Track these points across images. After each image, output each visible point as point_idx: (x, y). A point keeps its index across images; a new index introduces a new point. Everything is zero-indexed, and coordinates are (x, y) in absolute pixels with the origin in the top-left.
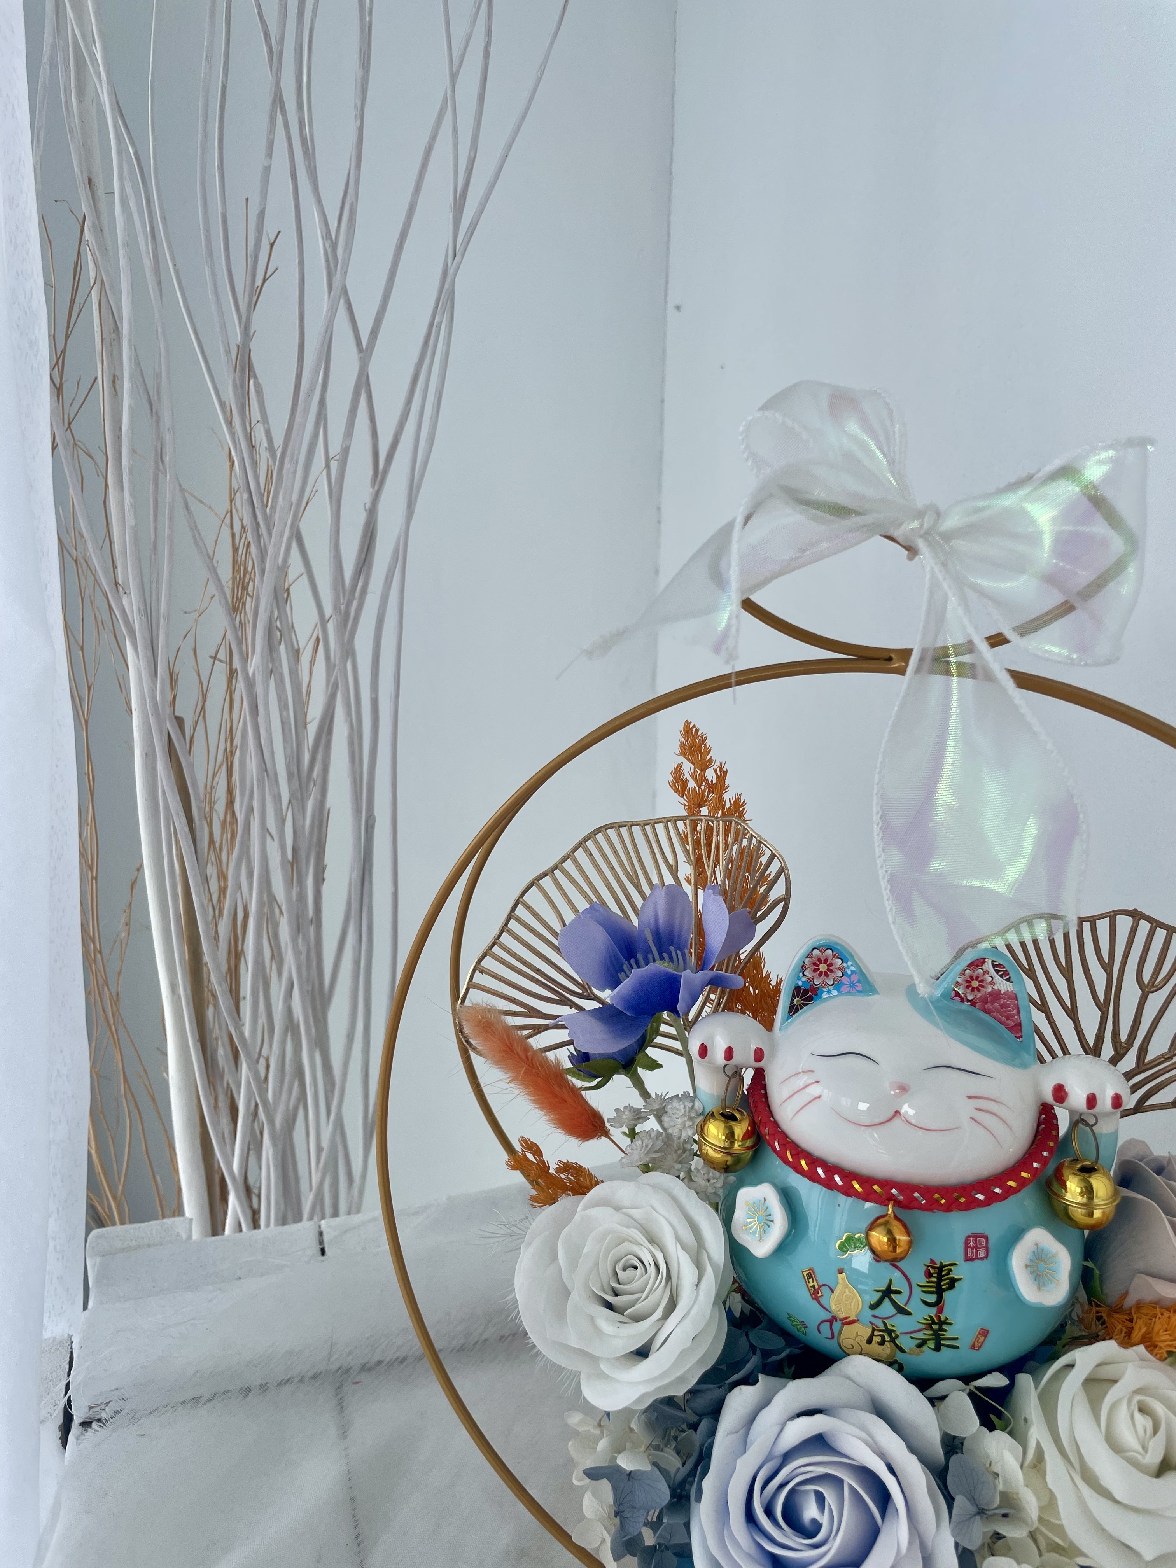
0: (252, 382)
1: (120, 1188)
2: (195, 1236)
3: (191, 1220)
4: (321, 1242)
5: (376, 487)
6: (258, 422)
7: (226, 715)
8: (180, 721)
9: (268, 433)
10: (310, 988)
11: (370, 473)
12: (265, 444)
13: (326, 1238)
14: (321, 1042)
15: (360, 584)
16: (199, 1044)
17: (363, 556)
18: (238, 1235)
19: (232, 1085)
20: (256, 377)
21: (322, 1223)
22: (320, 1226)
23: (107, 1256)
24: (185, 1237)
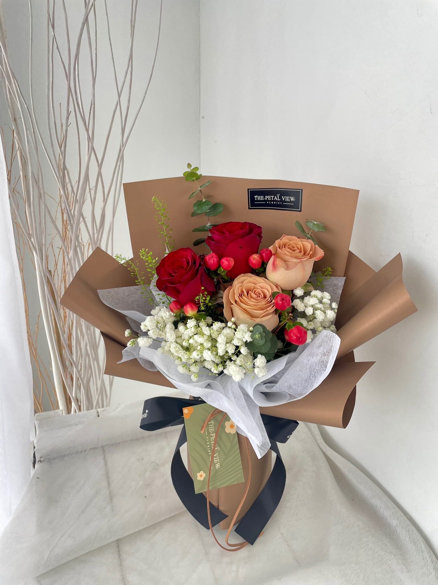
1: (40, 401)
2: (64, 414)
3: (62, 410)
6: (68, 182)
7: (63, 267)
8: (50, 272)
10: (92, 345)
13: (99, 413)
15: (101, 230)
16: (61, 363)
17: (102, 223)
18: (76, 414)
19: (71, 372)
21: (99, 410)
22: (98, 411)
23: (40, 420)
24: (61, 414)
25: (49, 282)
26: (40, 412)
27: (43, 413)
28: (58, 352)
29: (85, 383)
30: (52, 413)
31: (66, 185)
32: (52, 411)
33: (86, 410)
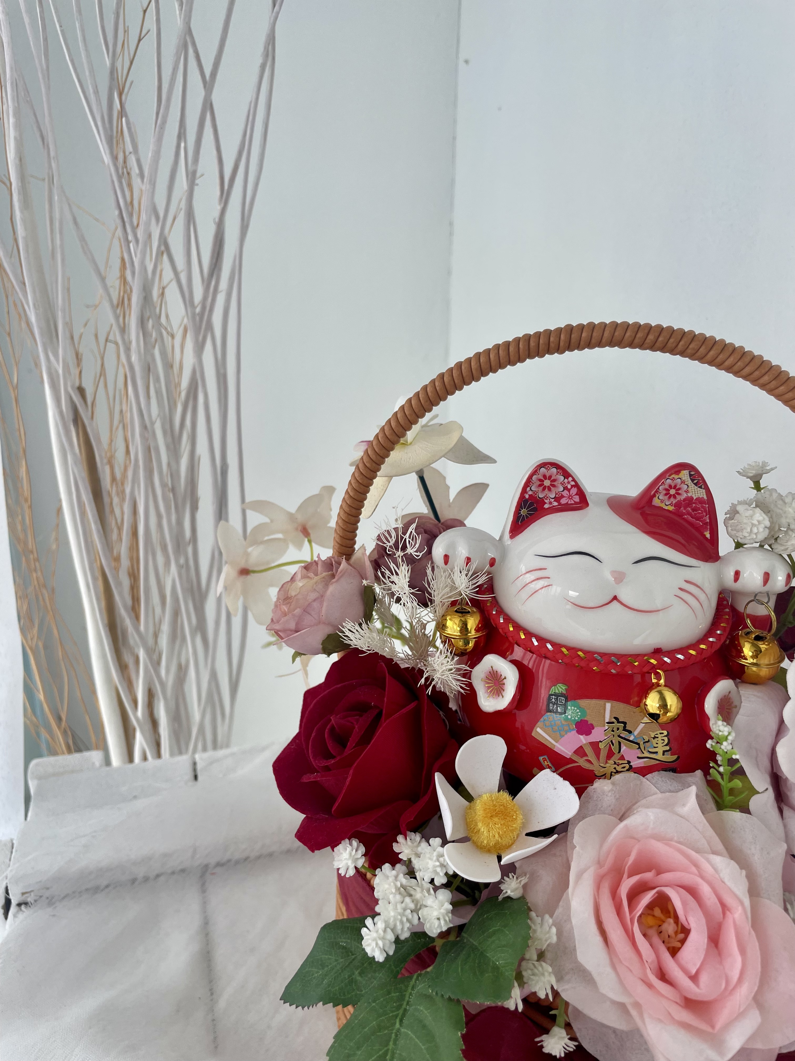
0: (124, 119)
4: (195, 770)
5: (222, 205)
6: (130, 153)
9: (138, 161)
11: (218, 193)
12: (137, 171)
13: (199, 767)
15: (213, 283)
17: (214, 261)
18: (145, 763)
20: (126, 117)
22: (195, 759)
23: (43, 779)
25: (77, 419)
33: (171, 755)
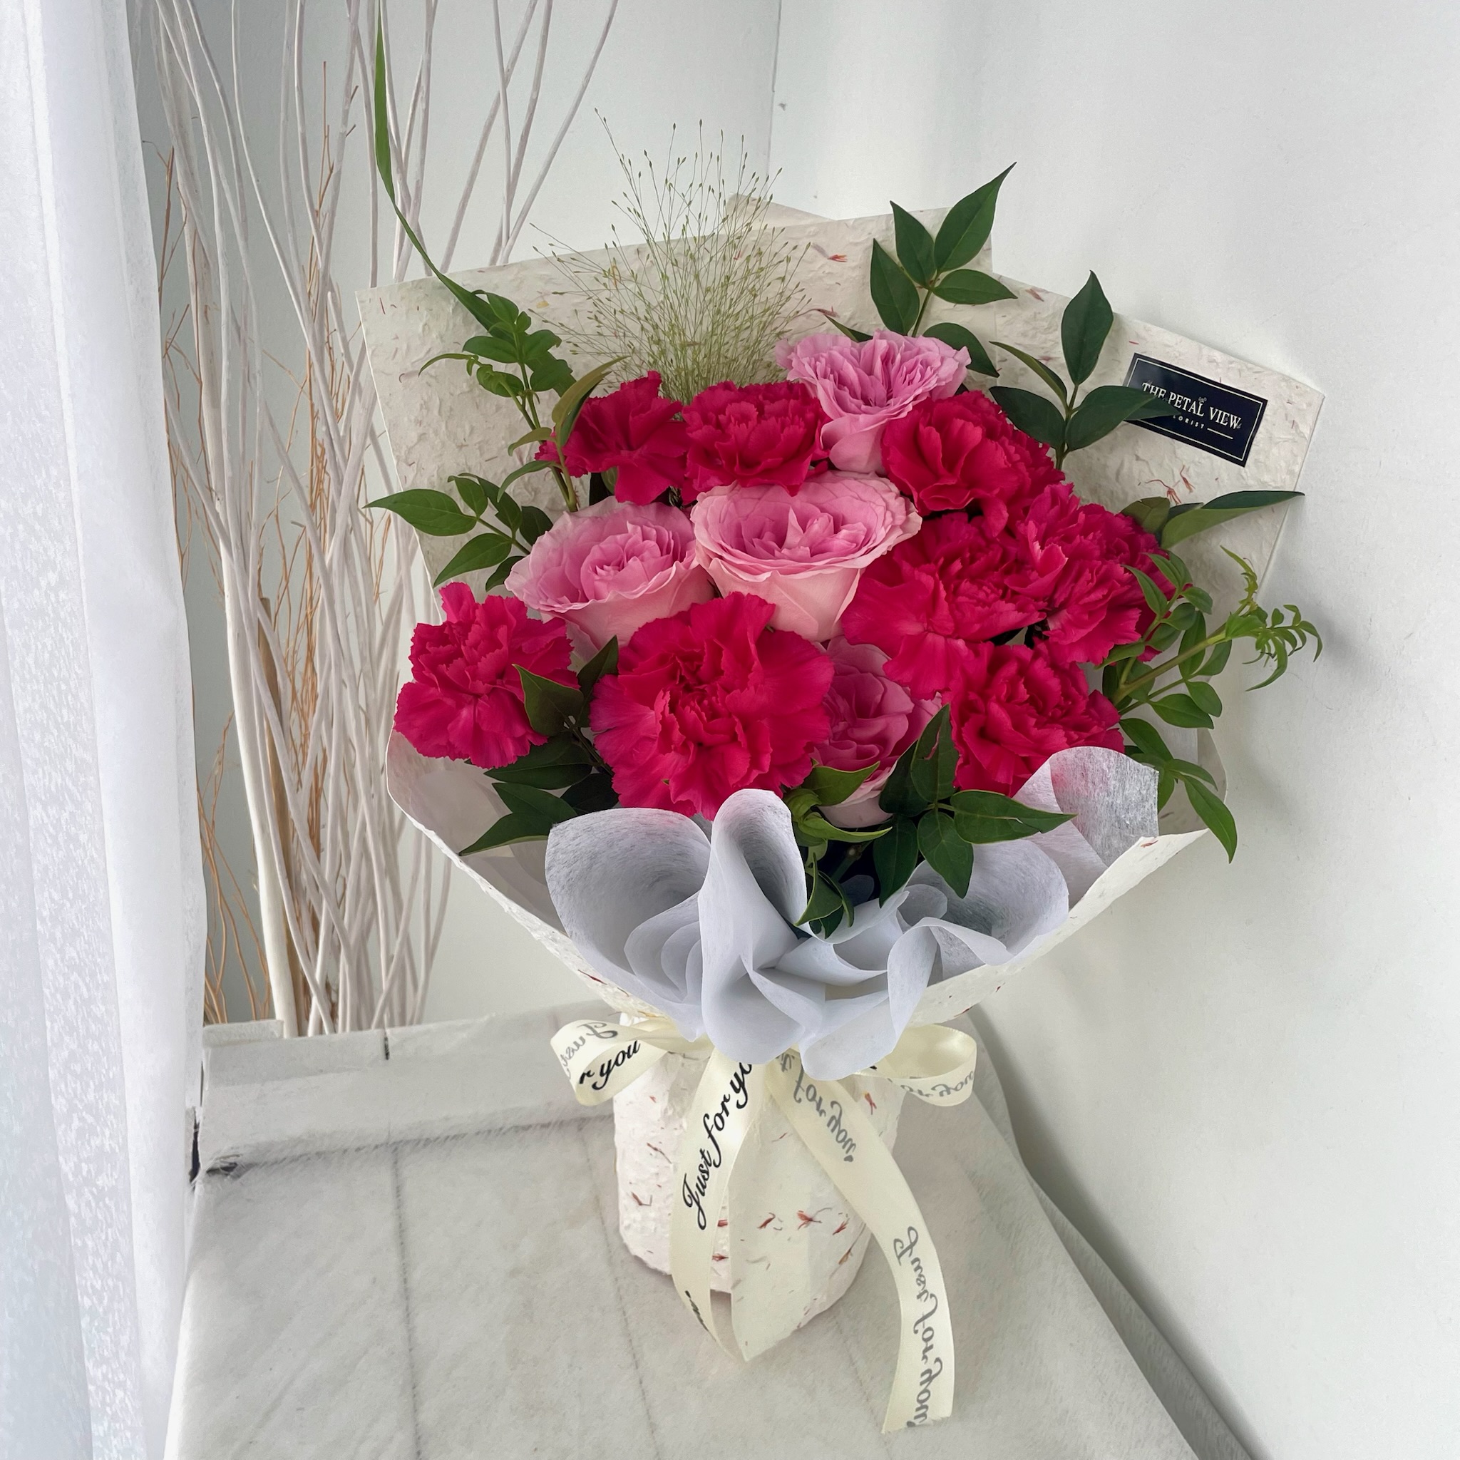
1: (219, 983)
2: (286, 1036)
3: (282, 1023)
4: (386, 1047)
6: (335, 330)
7: (307, 586)
8: (265, 602)
10: (381, 830)
13: (390, 1044)
14: (391, 871)
16: (287, 880)
18: (320, 1037)
19: (313, 903)
21: (388, 1031)
22: (385, 1034)
23: (217, 1047)
24: (277, 1035)
25: (261, 638)
26: (217, 1022)
27: (226, 1026)
28: (277, 848)
29: (352, 941)
30: (250, 1028)
31: (328, 337)
32: (254, 1023)
33: (352, 1029)
